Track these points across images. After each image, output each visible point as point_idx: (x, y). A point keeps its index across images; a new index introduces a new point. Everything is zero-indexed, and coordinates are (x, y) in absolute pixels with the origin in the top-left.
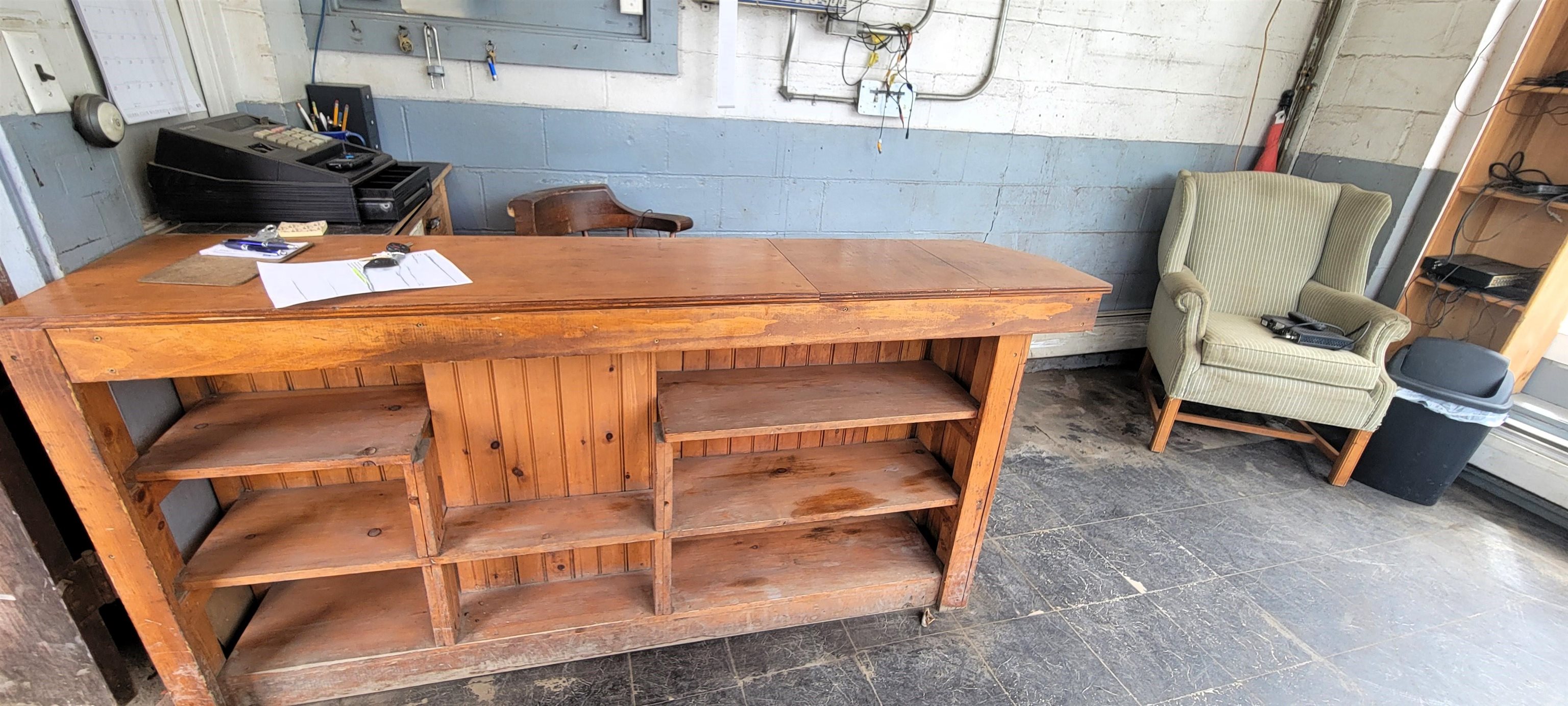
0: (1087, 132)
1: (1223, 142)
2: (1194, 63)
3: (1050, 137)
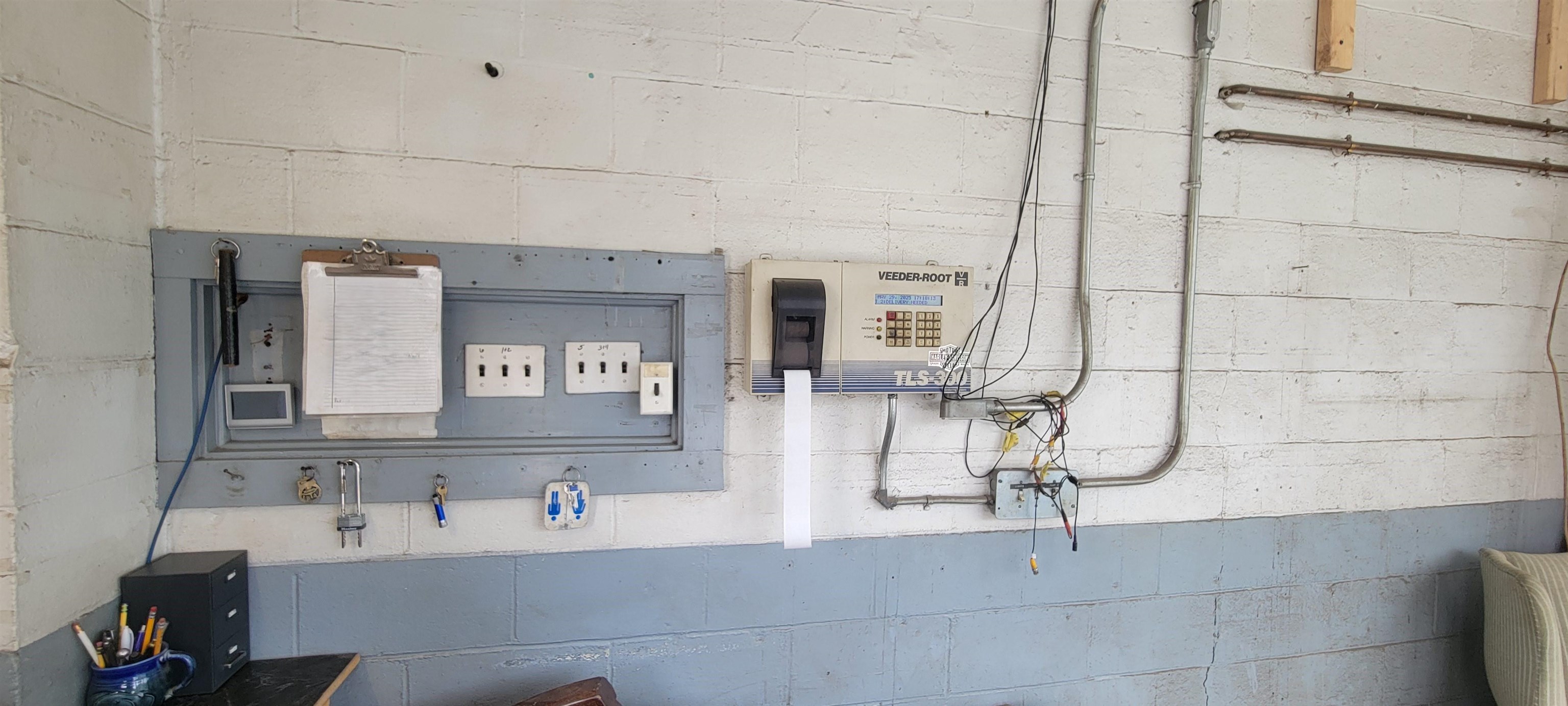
0: (1328, 505)
1: (1522, 498)
2: (1456, 400)
3: (1277, 518)
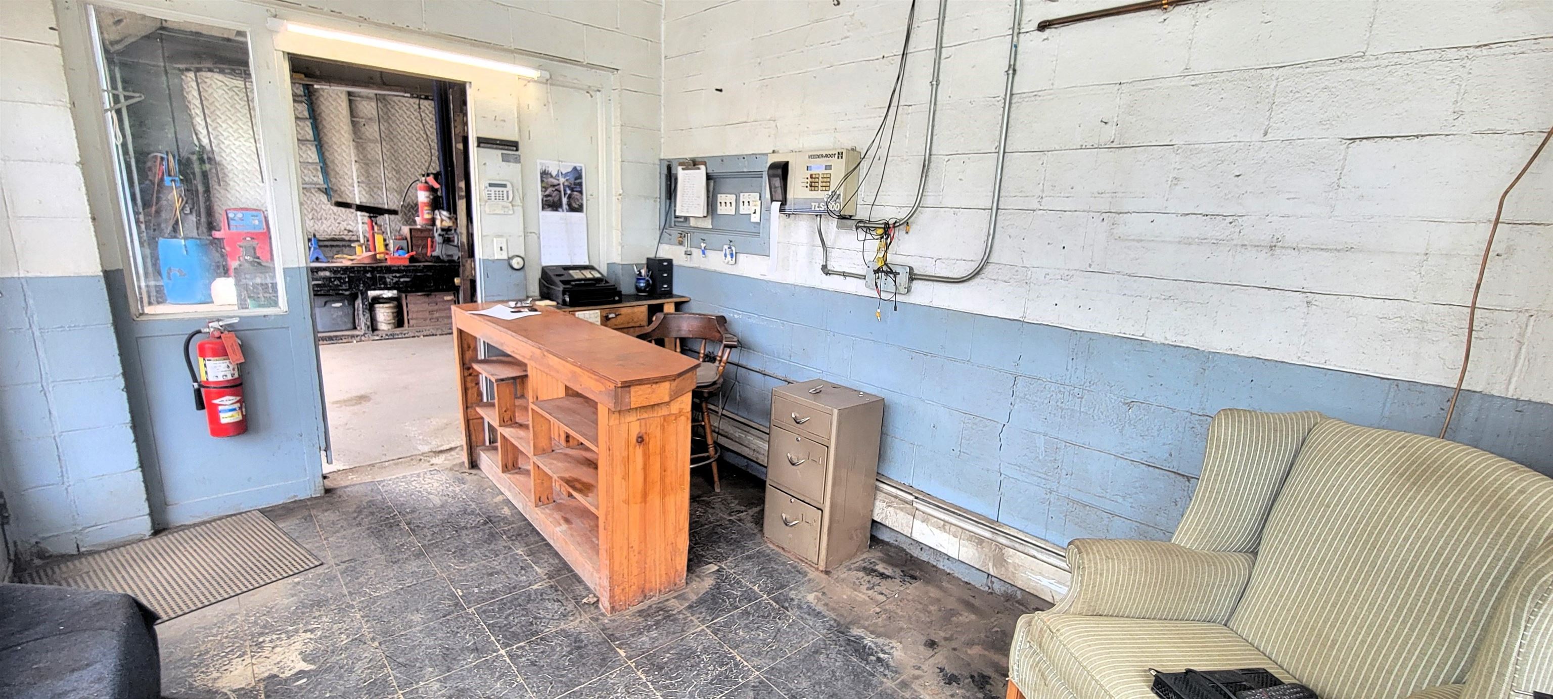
3: (1074, 330)
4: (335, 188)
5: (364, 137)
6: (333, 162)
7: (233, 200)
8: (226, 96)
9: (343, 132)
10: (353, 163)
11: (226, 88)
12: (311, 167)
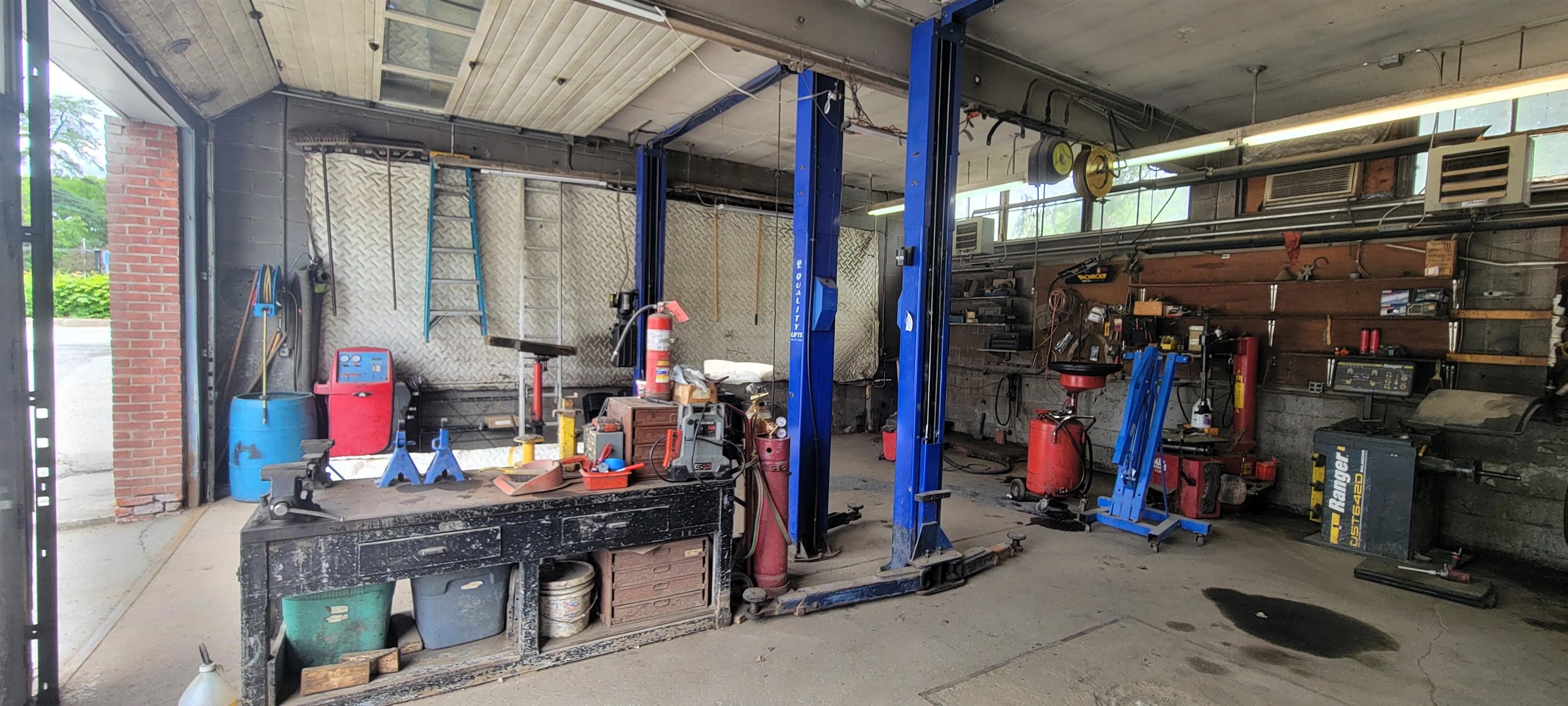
4: (494, 315)
5: (539, 243)
6: (494, 279)
7: (352, 335)
8: (362, 187)
9: (511, 237)
10: (521, 279)
11: (362, 175)
12: (463, 287)
